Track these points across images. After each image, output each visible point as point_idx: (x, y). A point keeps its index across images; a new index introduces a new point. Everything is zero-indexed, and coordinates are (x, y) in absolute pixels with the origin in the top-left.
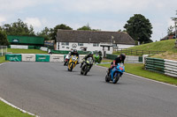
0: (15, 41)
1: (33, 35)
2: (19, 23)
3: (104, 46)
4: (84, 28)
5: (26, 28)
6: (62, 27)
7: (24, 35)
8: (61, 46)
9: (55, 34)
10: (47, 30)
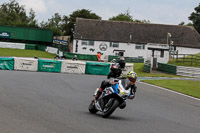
0: (5, 34)
1: (34, 26)
2: (11, 6)
3: (153, 50)
4: (121, 18)
5: (23, 14)
6: (84, 14)
7: (19, 26)
8: (80, 47)
9: (71, 26)
10: (57, 18)
